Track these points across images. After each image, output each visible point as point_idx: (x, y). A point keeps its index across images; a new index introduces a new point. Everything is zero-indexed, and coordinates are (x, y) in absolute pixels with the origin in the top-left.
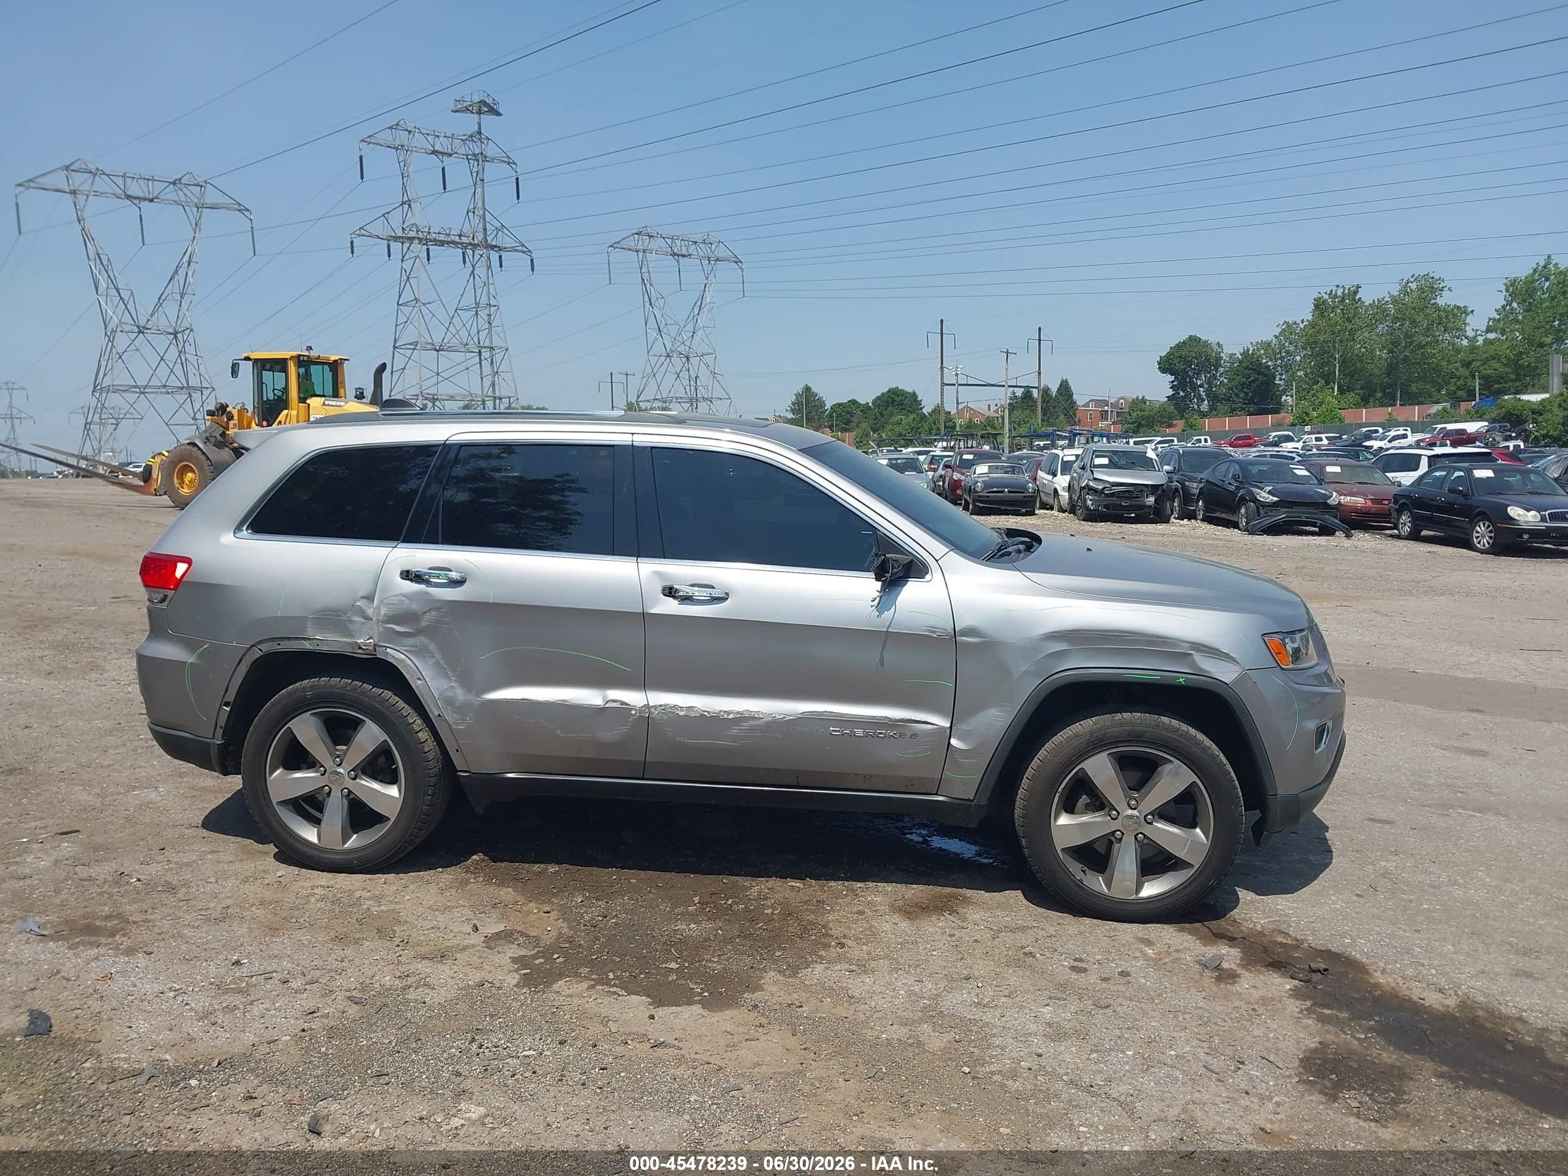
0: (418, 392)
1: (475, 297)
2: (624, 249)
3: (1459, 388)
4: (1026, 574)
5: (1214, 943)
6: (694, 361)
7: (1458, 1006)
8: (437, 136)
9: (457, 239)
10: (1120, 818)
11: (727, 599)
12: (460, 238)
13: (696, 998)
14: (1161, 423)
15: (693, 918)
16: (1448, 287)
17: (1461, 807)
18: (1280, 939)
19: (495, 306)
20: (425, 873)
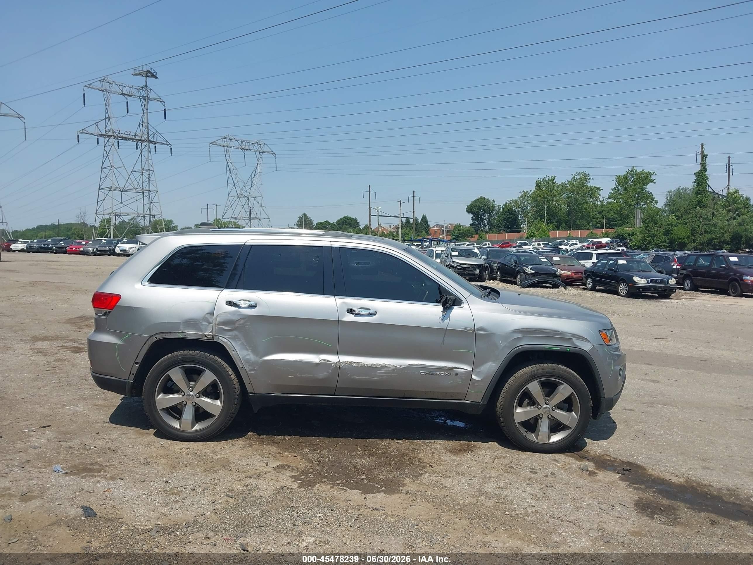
0: (111, 211)
1: (142, 166)
2: (217, 145)
3: (597, 223)
4: (503, 305)
5: (582, 461)
6: (252, 200)
7: (685, 482)
8: (124, 86)
9: (133, 137)
10: (542, 408)
11: (376, 314)
12: (135, 137)
13: (380, 490)
14: (468, 236)
15: (361, 457)
16: (591, 178)
17: (657, 403)
18: (607, 458)
19: (152, 170)
20: (230, 441)
